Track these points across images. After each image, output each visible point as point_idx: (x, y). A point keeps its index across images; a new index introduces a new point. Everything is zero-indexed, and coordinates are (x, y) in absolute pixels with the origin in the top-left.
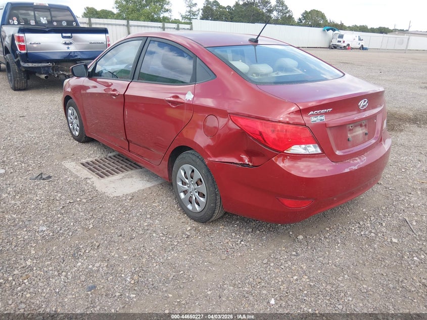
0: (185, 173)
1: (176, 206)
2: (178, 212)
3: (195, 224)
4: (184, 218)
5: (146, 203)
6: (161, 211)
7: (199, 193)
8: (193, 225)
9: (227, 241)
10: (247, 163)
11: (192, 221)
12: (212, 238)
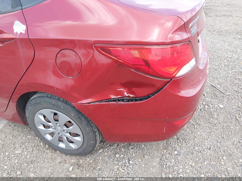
0: (44, 117)
1: (42, 144)
2: (48, 151)
3: (74, 160)
4: (59, 157)
5: (7, 154)
6: (28, 157)
7: (70, 133)
8: (73, 161)
9: (116, 167)
10: (127, 95)
11: (68, 156)
12: (100, 170)
